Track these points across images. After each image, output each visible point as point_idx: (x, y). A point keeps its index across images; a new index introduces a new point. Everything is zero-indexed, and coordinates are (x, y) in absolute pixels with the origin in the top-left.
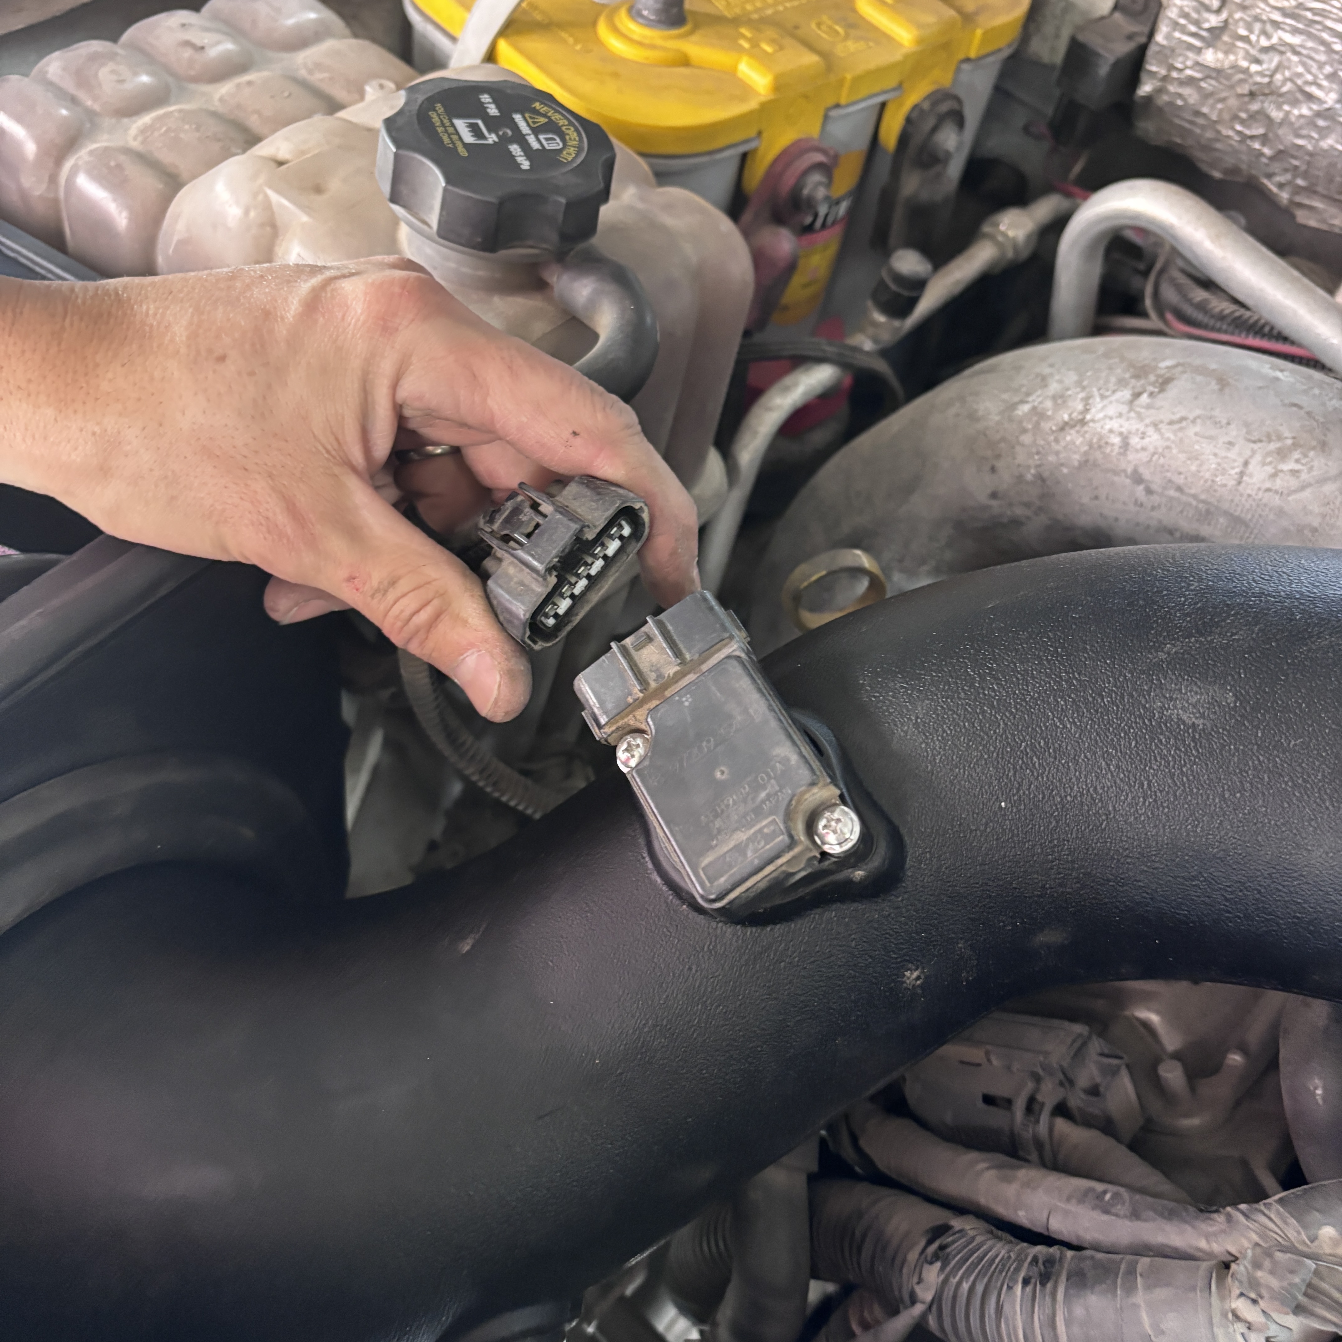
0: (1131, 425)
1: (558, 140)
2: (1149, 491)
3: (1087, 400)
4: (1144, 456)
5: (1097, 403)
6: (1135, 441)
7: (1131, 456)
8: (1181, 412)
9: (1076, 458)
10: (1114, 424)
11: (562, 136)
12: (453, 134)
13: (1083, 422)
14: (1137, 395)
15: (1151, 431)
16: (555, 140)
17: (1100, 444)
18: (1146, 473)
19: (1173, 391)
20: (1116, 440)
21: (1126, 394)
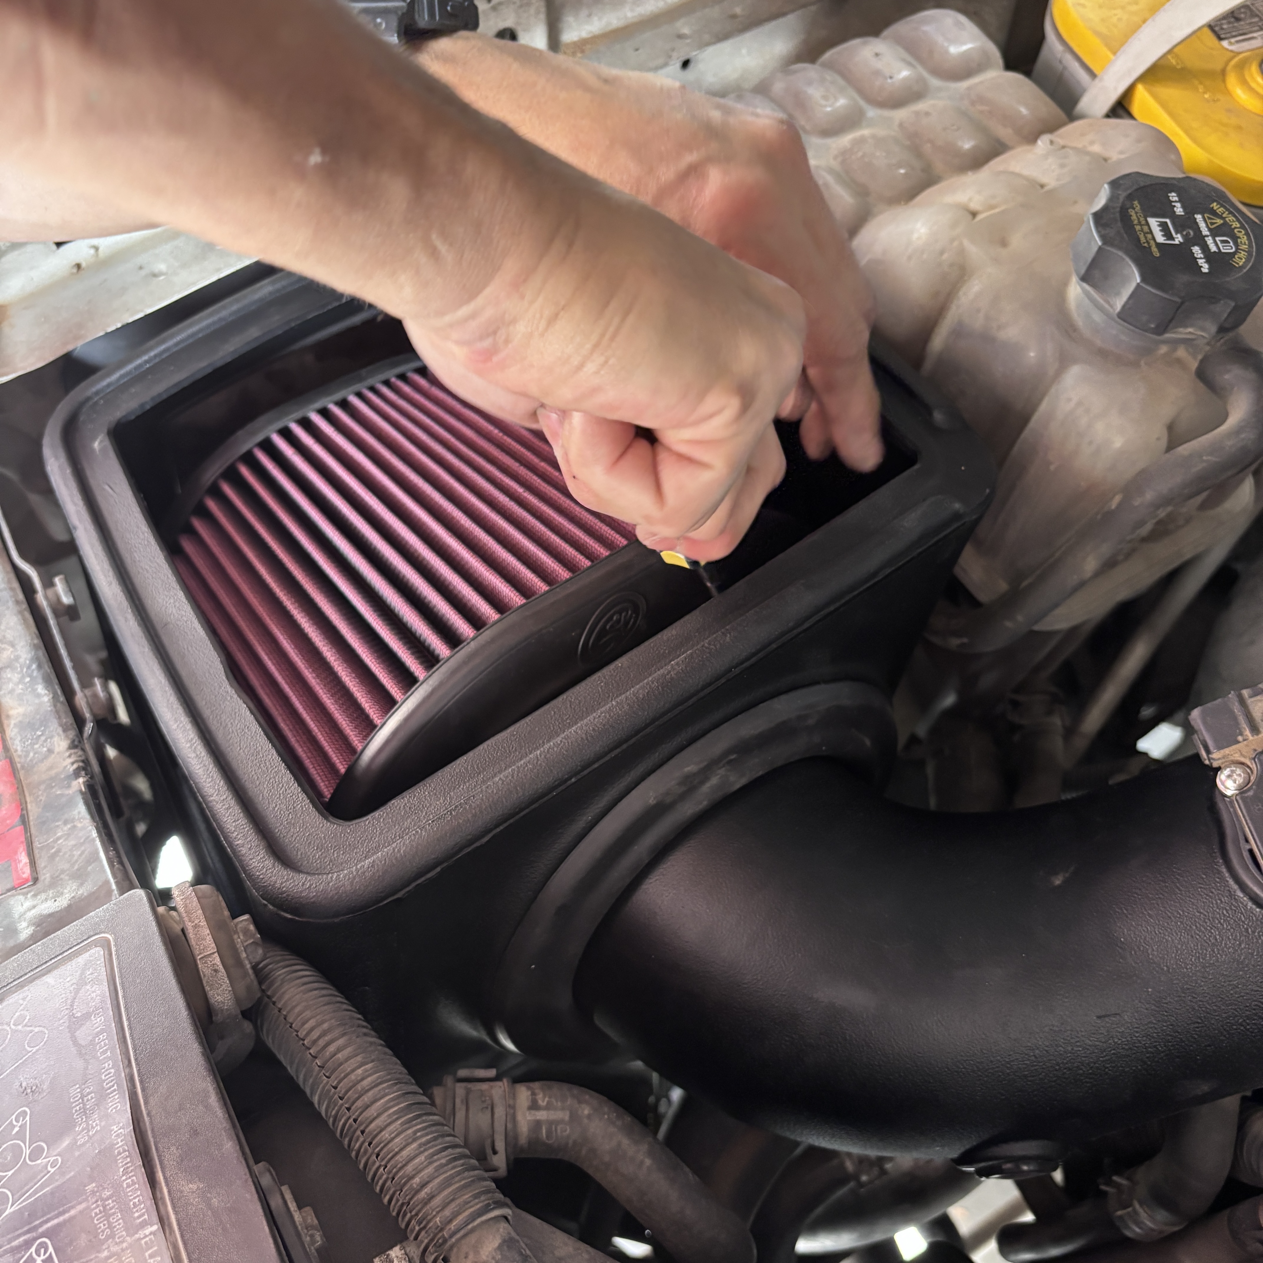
1: (1231, 244)
11: (1235, 239)
12: (1148, 233)
16: (1229, 243)
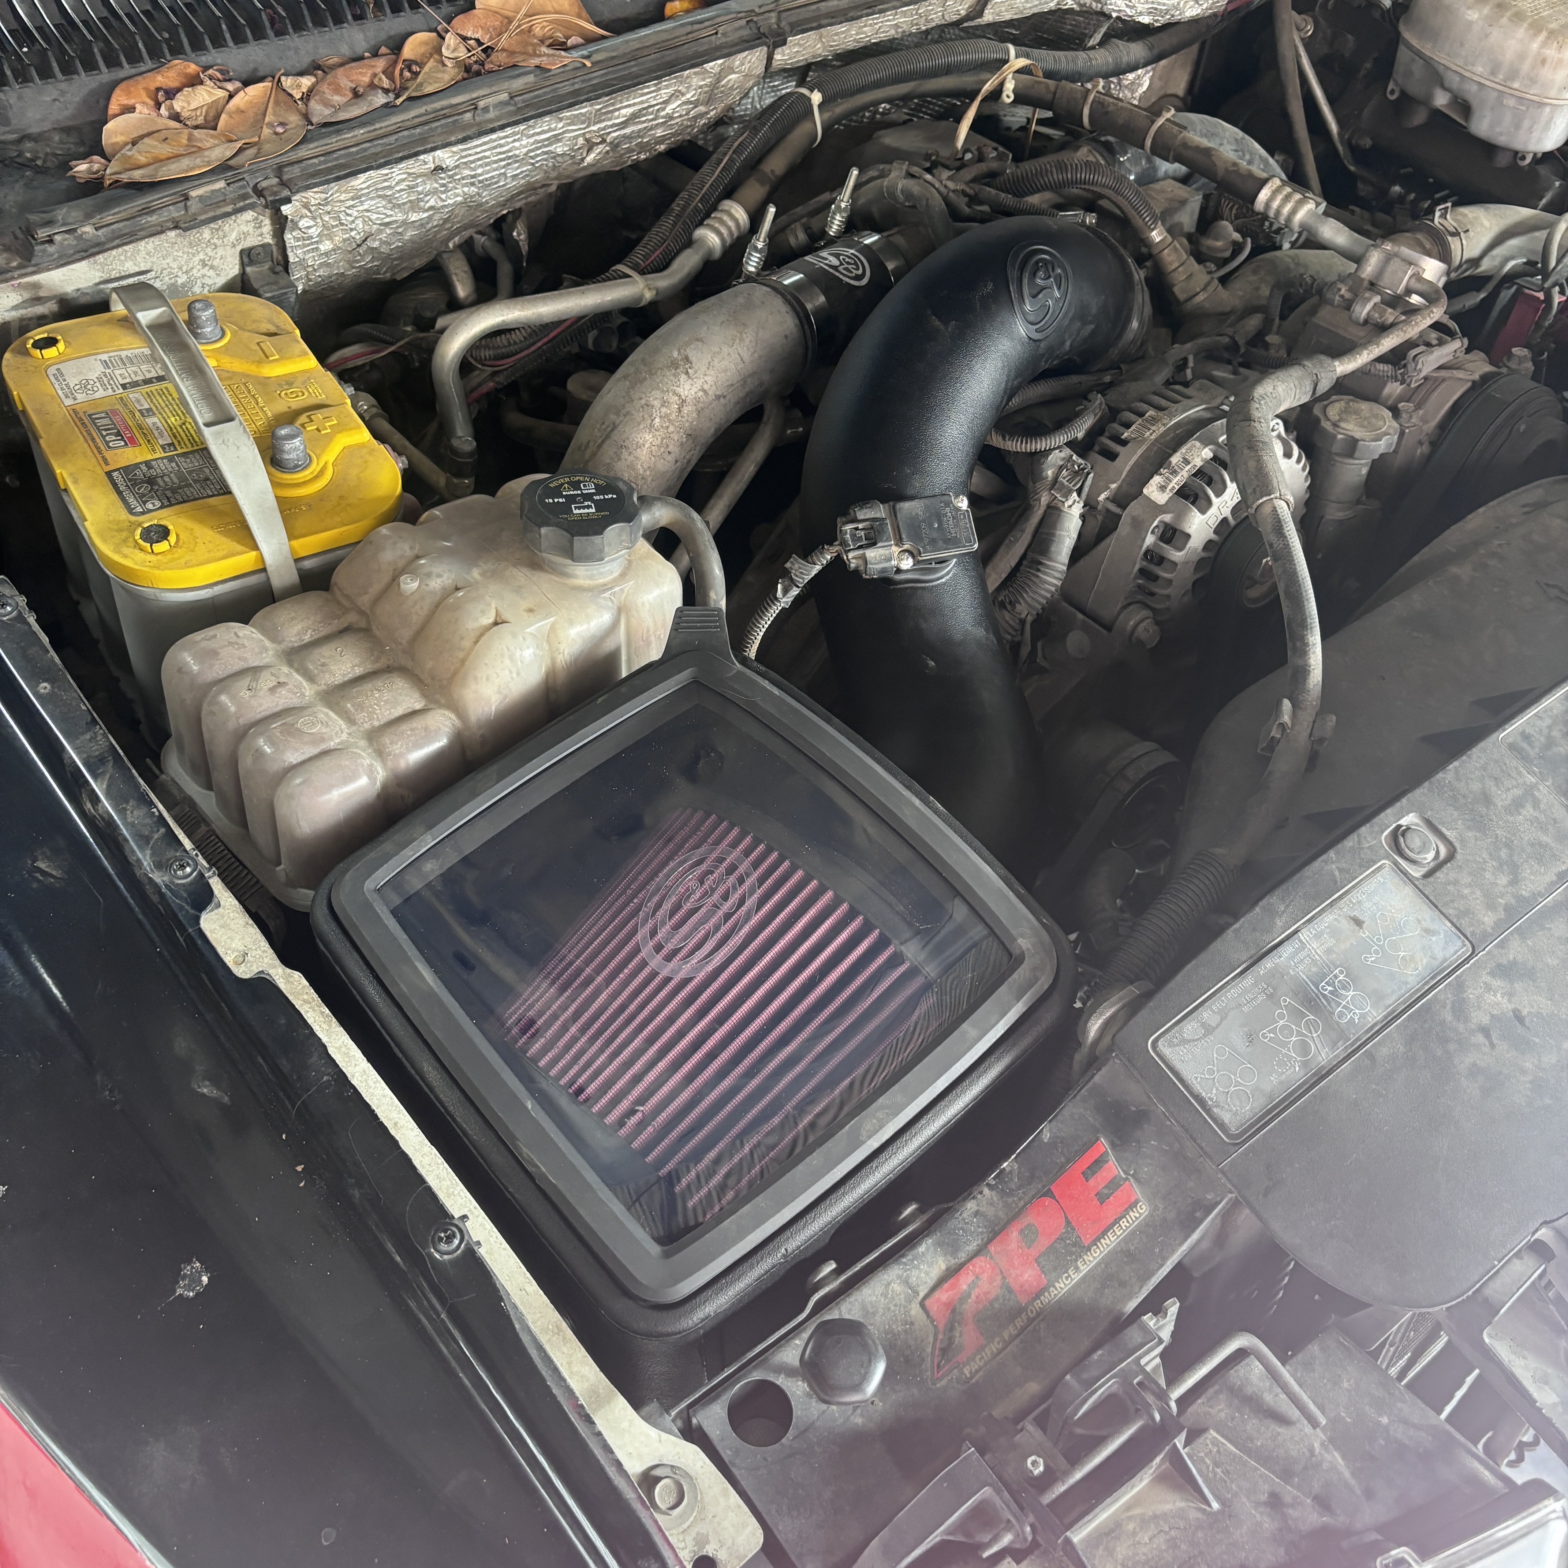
0: (699, 383)
2: (724, 397)
3: (675, 393)
4: (714, 388)
5: (680, 390)
6: (706, 387)
7: (710, 393)
8: (705, 362)
9: (694, 415)
10: (694, 390)
13: (684, 401)
14: (687, 373)
15: (706, 378)
17: (697, 400)
18: (719, 393)
19: (693, 359)
20: (701, 393)
21: (683, 377)
